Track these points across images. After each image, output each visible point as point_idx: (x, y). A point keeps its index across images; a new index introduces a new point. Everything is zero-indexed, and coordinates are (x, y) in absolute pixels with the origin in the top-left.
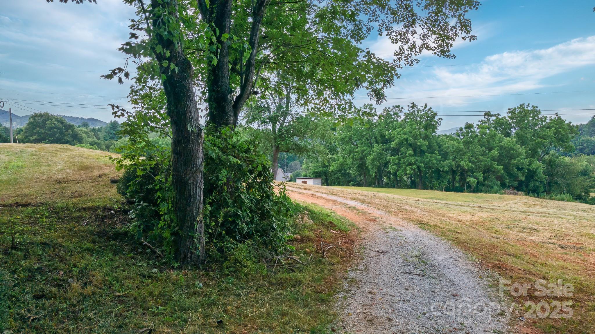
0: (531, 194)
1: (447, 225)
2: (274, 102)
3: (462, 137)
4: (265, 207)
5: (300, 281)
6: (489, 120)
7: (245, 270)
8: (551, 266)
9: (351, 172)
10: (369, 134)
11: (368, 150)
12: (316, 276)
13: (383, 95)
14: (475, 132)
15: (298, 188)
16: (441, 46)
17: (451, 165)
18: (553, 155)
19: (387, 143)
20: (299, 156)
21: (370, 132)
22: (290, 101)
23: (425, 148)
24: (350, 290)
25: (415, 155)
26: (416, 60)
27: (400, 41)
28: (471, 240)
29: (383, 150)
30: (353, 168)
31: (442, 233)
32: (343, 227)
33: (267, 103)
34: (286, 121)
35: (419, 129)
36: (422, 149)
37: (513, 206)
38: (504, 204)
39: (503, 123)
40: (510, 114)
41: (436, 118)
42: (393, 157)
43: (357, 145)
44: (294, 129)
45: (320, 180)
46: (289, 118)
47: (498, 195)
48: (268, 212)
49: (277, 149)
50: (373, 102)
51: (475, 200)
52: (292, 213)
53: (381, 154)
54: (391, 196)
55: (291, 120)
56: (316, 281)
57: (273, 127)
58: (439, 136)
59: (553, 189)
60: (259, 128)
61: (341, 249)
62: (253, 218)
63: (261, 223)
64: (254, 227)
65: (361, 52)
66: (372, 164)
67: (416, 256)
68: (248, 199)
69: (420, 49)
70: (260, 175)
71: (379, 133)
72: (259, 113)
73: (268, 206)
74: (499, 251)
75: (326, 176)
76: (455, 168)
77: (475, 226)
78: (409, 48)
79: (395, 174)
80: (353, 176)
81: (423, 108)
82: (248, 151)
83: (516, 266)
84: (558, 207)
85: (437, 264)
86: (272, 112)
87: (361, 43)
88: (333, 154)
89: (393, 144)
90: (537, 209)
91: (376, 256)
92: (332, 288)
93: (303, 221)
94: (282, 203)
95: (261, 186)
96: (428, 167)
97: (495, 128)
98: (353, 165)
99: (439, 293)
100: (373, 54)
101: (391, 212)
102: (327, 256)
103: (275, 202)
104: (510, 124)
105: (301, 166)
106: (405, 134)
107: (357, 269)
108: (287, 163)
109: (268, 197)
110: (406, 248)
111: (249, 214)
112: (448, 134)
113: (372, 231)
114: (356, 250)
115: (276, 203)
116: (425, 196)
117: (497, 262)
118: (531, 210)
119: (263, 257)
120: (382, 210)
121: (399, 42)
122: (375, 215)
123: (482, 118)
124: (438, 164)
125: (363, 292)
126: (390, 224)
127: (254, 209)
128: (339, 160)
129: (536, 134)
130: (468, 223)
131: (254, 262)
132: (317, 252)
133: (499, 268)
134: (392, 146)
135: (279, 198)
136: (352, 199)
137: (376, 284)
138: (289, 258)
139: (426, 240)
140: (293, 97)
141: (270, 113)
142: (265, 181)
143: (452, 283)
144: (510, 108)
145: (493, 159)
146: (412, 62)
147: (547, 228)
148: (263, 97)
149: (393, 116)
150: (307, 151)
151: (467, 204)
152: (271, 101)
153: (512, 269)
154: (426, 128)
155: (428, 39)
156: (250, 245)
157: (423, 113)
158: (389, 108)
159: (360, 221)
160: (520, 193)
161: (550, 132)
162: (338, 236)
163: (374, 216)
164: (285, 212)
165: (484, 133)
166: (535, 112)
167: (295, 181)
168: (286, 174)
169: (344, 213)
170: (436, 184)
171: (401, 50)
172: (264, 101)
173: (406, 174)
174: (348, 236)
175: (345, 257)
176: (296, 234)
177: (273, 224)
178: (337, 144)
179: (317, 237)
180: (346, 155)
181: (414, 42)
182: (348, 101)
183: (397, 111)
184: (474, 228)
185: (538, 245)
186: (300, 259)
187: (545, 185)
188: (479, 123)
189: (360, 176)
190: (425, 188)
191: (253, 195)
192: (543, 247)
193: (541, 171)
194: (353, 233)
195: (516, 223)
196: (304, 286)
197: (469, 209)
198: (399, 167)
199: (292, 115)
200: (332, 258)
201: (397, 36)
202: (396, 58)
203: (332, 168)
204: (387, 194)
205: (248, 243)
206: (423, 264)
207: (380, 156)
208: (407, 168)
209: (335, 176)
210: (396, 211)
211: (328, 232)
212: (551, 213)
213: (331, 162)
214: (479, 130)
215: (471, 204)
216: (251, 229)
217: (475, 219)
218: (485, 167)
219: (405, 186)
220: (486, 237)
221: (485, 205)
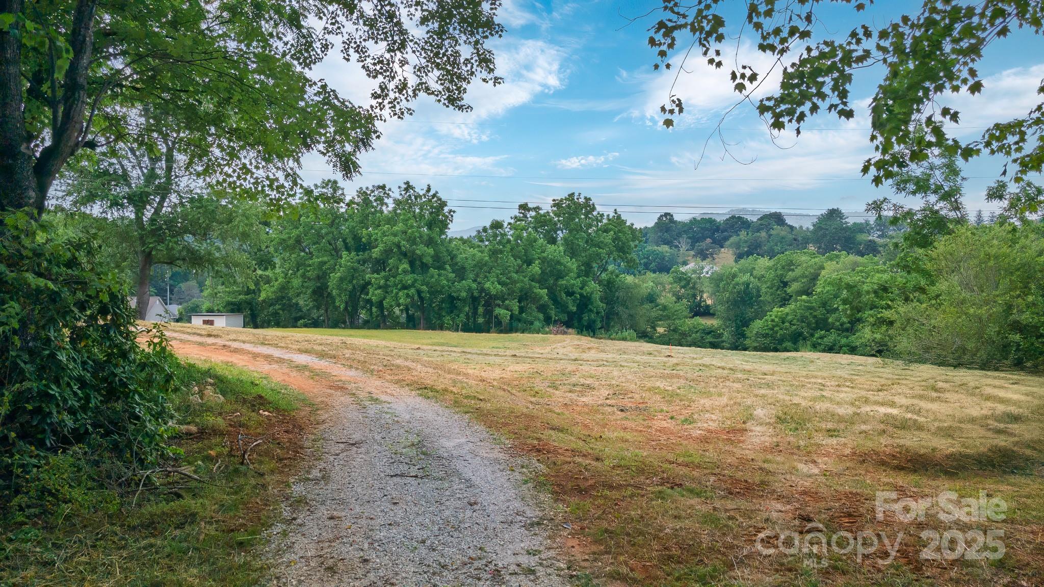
0: (585, 332)
1: (463, 388)
2: (139, 164)
3: (487, 243)
4: (116, 375)
5: (194, 515)
6: (525, 216)
7: (67, 509)
8: (608, 440)
9: (301, 302)
10: (333, 233)
11: (332, 262)
12: (228, 499)
13: (356, 166)
14: (505, 235)
15: (194, 334)
16: (448, 89)
17: (470, 290)
18: (612, 273)
19: (364, 250)
20: (196, 273)
21: (333, 229)
22: (175, 166)
23: (428, 260)
24: (294, 519)
25: (413, 272)
26: (409, 110)
27: (381, 73)
28: (499, 410)
29: (359, 262)
30: (305, 293)
31: (456, 402)
32: (283, 404)
33: (122, 166)
34: (165, 204)
35: (419, 227)
36: (424, 261)
37: (561, 351)
38: (548, 349)
39: (545, 222)
40: (555, 209)
41: (446, 209)
42: (376, 275)
43: (311, 253)
44: (184, 220)
45: (239, 319)
46: (174, 198)
47: (540, 335)
48: (125, 385)
49: (148, 258)
50: (338, 176)
51: (507, 344)
52: (177, 383)
53: (355, 270)
54: (373, 342)
55: (177, 202)
56: (229, 509)
57: (136, 214)
58: (451, 240)
59: (612, 324)
60: (104, 215)
61: (279, 444)
62: (87, 399)
63: (108, 408)
64: (90, 418)
65: (311, 86)
66: (339, 287)
67: (413, 445)
68: (75, 360)
69: (414, 91)
70: (104, 311)
71: (350, 231)
72: (104, 186)
73: (124, 372)
74: (539, 425)
75: (251, 309)
76: (476, 294)
77: (505, 387)
78: (397, 87)
79: (380, 305)
80: (304, 309)
81: (424, 192)
82: (72, 263)
83: (562, 445)
84: (618, 350)
85: (446, 455)
86: (133, 185)
87: (310, 69)
88: (266, 269)
89: (376, 253)
90: (592, 354)
91: (343, 451)
92: (260, 519)
93: (202, 398)
94: (154, 364)
95: (108, 333)
96: (434, 293)
97: (535, 229)
98: (304, 290)
99: (448, 503)
100: (334, 91)
101: (372, 371)
102: (250, 460)
103: (139, 365)
104: (555, 224)
105: (202, 291)
106: (395, 235)
107: (308, 479)
108: (171, 286)
109: (124, 355)
110: (395, 433)
111: (79, 392)
112: (465, 237)
113: (337, 408)
114: (307, 444)
115: (143, 366)
116: (429, 341)
117: (536, 442)
118: (585, 356)
119: (109, 477)
120: (357, 369)
121: (380, 76)
122: (343, 379)
123: (516, 212)
124: (450, 288)
125: (318, 519)
126: (370, 393)
127: (91, 381)
128: (276, 280)
129: (589, 241)
130: (495, 383)
131: (89, 489)
132: (230, 455)
133: (539, 451)
134: (374, 255)
135: (148, 356)
136: (301, 351)
137: (342, 502)
138: (170, 472)
139: (430, 416)
140: (181, 158)
141: (130, 186)
142: (116, 324)
143: (469, 484)
144: (556, 198)
145: (532, 279)
146: (402, 113)
147: (603, 383)
148: (114, 153)
149: (375, 204)
150: (212, 262)
151: (495, 351)
152: (130, 162)
153: (555, 452)
154: (430, 226)
155: (427, 75)
156: (80, 456)
157: (424, 200)
158: (367, 188)
159: (315, 390)
160: (570, 330)
161: (608, 238)
162: (274, 420)
163: (341, 381)
164: (162, 383)
165: (519, 237)
166: (588, 206)
167: (189, 321)
168: (170, 307)
169: (286, 378)
170: (447, 319)
171: (383, 90)
172: (114, 161)
173: (399, 305)
174: (294, 419)
175: (286, 459)
176: (189, 423)
177: (134, 408)
178: (272, 249)
179: (231, 425)
180: (291, 272)
181: (405, 79)
182: (289, 171)
183: (382, 194)
184: (504, 390)
185: (593, 410)
186: (195, 472)
187: (602, 317)
188: (512, 221)
189: (318, 308)
190: (431, 327)
191: (89, 352)
192: (597, 411)
193: (597, 296)
194: (303, 414)
195: (564, 378)
196: (203, 524)
197: (498, 360)
198: (387, 292)
199: (178, 193)
200: (261, 462)
201: (374, 64)
202: (374, 102)
203: (263, 296)
204: (366, 341)
205: (75, 452)
206: (423, 457)
207: (353, 273)
208: (401, 294)
209: (271, 308)
210: (380, 368)
211: (253, 414)
212: (610, 360)
213: (262, 284)
214: (512, 232)
215: (501, 352)
216: (83, 421)
217: (507, 375)
218: (521, 291)
219: (396, 325)
220: (522, 404)
221: (521, 352)
